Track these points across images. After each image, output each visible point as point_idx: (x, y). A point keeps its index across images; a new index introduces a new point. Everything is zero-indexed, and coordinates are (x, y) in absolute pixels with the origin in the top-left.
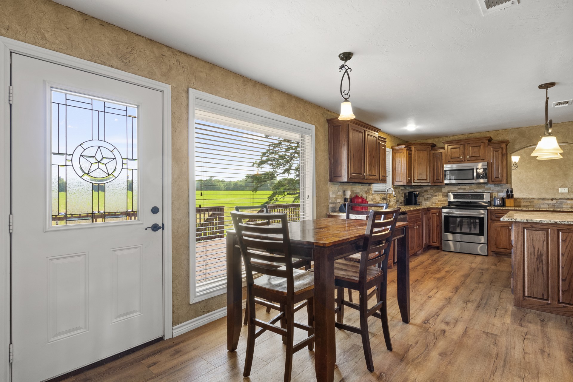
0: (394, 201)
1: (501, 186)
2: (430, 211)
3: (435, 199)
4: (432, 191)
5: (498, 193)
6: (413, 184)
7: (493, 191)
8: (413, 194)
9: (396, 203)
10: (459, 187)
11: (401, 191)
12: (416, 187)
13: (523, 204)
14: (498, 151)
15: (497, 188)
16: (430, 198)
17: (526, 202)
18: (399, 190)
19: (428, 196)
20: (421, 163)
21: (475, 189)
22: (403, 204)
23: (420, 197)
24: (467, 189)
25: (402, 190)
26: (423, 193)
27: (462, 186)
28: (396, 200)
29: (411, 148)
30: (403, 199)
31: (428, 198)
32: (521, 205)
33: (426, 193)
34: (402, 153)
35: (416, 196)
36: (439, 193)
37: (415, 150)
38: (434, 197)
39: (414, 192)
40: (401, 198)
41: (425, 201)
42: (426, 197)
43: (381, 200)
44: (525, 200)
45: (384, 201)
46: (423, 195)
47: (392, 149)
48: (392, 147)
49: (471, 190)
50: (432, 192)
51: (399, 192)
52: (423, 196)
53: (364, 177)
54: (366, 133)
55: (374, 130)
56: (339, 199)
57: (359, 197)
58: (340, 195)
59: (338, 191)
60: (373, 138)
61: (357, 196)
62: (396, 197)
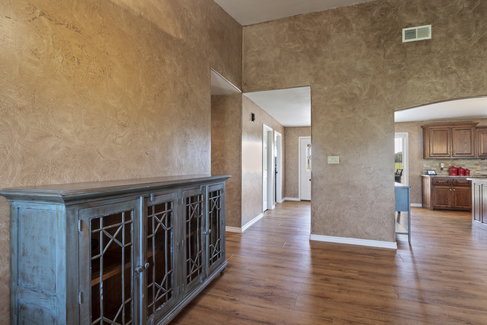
53: (448, 155)
54: (454, 129)
55: (469, 125)
56: (435, 168)
57: (455, 167)
58: (436, 166)
59: (434, 164)
60: (465, 130)
61: (453, 167)
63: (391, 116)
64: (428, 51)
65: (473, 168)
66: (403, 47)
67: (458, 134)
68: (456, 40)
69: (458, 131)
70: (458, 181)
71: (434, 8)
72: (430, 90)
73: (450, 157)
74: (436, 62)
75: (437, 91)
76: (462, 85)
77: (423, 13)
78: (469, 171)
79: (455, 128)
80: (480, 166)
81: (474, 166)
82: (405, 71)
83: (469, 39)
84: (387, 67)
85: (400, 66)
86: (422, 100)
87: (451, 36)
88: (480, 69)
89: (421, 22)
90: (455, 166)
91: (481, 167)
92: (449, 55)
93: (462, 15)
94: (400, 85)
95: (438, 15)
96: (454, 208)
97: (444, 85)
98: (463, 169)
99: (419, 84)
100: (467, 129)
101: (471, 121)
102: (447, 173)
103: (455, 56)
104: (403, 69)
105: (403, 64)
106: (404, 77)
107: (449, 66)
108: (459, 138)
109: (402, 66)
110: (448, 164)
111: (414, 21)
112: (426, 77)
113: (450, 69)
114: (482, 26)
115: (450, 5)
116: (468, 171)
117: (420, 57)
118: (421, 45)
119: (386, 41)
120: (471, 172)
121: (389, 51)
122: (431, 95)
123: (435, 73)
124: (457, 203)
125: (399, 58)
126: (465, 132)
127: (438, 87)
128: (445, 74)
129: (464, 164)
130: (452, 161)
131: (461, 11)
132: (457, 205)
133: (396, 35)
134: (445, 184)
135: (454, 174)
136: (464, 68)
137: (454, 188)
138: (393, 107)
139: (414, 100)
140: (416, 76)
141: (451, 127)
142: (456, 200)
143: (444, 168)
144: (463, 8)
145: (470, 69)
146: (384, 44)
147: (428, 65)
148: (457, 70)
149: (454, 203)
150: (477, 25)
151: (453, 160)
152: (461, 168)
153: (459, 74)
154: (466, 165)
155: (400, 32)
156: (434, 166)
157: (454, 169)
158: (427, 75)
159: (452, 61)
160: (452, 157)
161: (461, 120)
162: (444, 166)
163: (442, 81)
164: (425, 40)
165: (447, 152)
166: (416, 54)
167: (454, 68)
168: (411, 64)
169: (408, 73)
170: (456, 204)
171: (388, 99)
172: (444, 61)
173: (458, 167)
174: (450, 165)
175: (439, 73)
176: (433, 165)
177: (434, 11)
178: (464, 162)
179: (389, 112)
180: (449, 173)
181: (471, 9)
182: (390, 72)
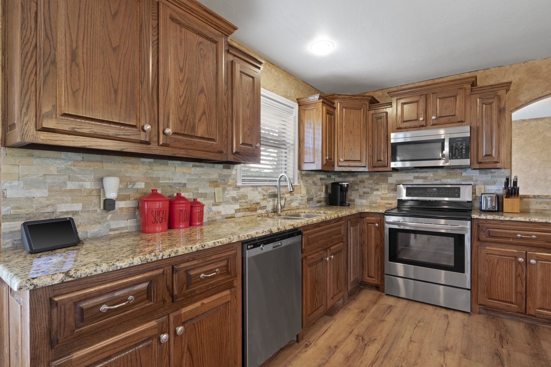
0: (301, 200)
1: (491, 172)
2: (364, 219)
3: (377, 195)
5: (486, 186)
7: (476, 181)
8: (339, 187)
9: (308, 203)
10: (416, 175)
11: (319, 181)
12: (347, 174)
13: (533, 206)
14: (491, 104)
15: (484, 176)
16: (369, 193)
17: (541, 203)
18: (315, 179)
19: (365, 190)
20: (351, 132)
21: (444, 177)
22: (323, 203)
23: (353, 192)
24: (429, 178)
25: (321, 179)
26: (357, 184)
27: (422, 172)
28: (306, 198)
29: (334, 103)
30: (323, 195)
31: (364, 193)
32: (532, 210)
33: (362, 185)
34: (314, 110)
35: (344, 190)
36: (383, 186)
37: (342, 108)
38: (375, 193)
39: (340, 183)
40: (319, 193)
41: (360, 198)
42: (361, 193)
43: (264, 199)
44: (539, 200)
45: (274, 200)
46: (356, 187)
47: (298, 103)
48: (297, 99)
49: (436, 180)
50: (372, 184)
51: (315, 184)
52: (358, 190)
56: (73, 201)
57: (160, 196)
58: (80, 191)
59: (70, 179)
61: (154, 193)
62: (308, 191)
65: (205, 196)
67: (181, 44)
69: (181, 31)
73: (148, 143)
78: (202, 206)
80: (220, 189)
81: (209, 190)
90: (159, 192)
91: (224, 190)
98: (186, 202)
102: (131, 223)
108: (181, 64)
110: (134, 183)
116: (197, 210)
120: (204, 210)
126: (201, 46)
129: (184, 181)
130: (147, 167)
143: (121, 198)
151: (152, 163)
152: (178, 197)
154: (189, 186)
156: (71, 191)
157: (158, 205)
160: (154, 149)
162: (120, 190)
173: (169, 192)
174: (141, 185)
176: (65, 183)
178: (183, 173)
180: (137, 221)
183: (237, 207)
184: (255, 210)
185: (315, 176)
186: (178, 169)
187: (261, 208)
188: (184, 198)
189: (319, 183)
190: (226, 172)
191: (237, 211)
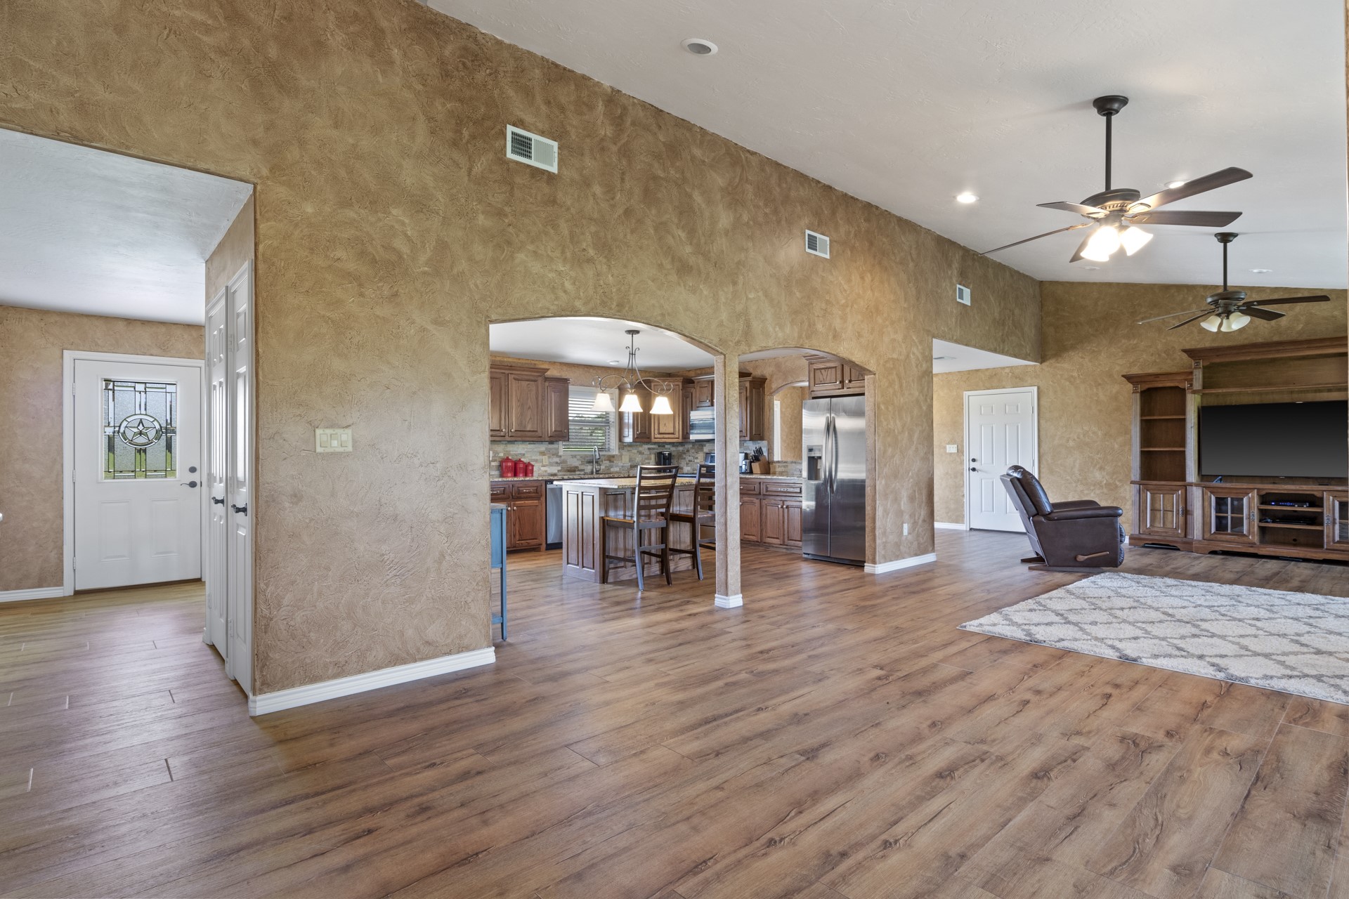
4: (693, 451)
6: (653, 440)
8: (662, 456)
9: (631, 469)
11: (647, 451)
13: (778, 470)
18: (640, 449)
19: (690, 459)
25: (649, 449)
26: (685, 454)
28: (630, 465)
30: (652, 463)
31: (689, 461)
33: (688, 454)
35: (667, 459)
36: (701, 455)
39: (663, 453)
43: (582, 464)
48: (618, 386)
51: (640, 453)
52: (685, 458)
53: (502, 434)
54: (511, 377)
55: (532, 371)
57: (510, 460)
60: (528, 382)
61: (508, 458)
62: (630, 460)
63: (483, 331)
64: (552, 198)
65: (536, 461)
66: (508, 170)
67: (517, 388)
68: (594, 195)
69: (517, 383)
70: (521, 489)
71: (562, 109)
72: (554, 287)
73: (504, 436)
74: (564, 228)
75: (565, 292)
76: (602, 291)
77: (544, 108)
78: (533, 466)
79: (513, 376)
80: (546, 457)
81: (539, 457)
82: (511, 229)
83: (612, 202)
84: (474, 204)
85: (500, 214)
86: (540, 305)
87: (586, 183)
88: (625, 266)
89: (540, 125)
90: (510, 458)
91: (549, 457)
92: (584, 222)
93: (603, 149)
94: (501, 259)
95: (569, 128)
96: (515, 547)
97: (577, 283)
98: (524, 463)
99: (536, 267)
100: (532, 381)
101: (535, 364)
102: (496, 473)
103: (593, 229)
104: (506, 221)
105: (507, 209)
106: (509, 243)
107: (584, 245)
108: (519, 398)
109: (506, 215)
110: (498, 453)
111: (528, 119)
112: (548, 255)
113: (585, 253)
114: (628, 187)
115: (587, 117)
116: (530, 468)
117: (538, 206)
118: (540, 179)
119: (473, 137)
120: (535, 469)
121: (479, 165)
122: (557, 298)
123: (563, 252)
124: (520, 535)
125: (499, 191)
126: (529, 386)
127: (568, 285)
128: (579, 261)
129: (523, 452)
131: (602, 140)
132: (519, 540)
133: (493, 132)
134: (500, 496)
135: (509, 475)
136: (605, 257)
137: (514, 505)
138: (487, 310)
139: (528, 303)
140: (531, 247)
141: (507, 372)
142: (517, 529)
143: (493, 460)
144: (605, 135)
145: (613, 263)
146: (468, 142)
147: (552, 231)
148: (595, 257)
149: (514, 536)
150: (623, 180)
151: (506, 444)
152: (520, 460)
153: (599, 267)
154: (526, 455)
155: (502, 130)
157: (510, 464)
158: (549, 253)
159: (589, 238)
160: (507, 438)
161: (519, 359)
162: (493, 457)
163: (573, 274)
164: (547, 171)
165: (500, 427)
166: (531, 197)
167: (591, 252)
168: (523, 216)
169: (518, 236)
170: (517, 537)
171: (477, 286)
172: (577, 231)
173: (515, 458)
174: (501, 455)
175: (568, 255)
177: (563, 116)
178: (523, 448)
179: (479, 320)
180: (501, 472)
181: (615, 144)
182: (481, 220)
183: (560, 468)
184: (575, 471)
185: (641, 446)
186: (520, 446)
187: (579, 470)
188: (522, 461)
189: (647, 452)
190: (551, 446)
191: (558, 471)
